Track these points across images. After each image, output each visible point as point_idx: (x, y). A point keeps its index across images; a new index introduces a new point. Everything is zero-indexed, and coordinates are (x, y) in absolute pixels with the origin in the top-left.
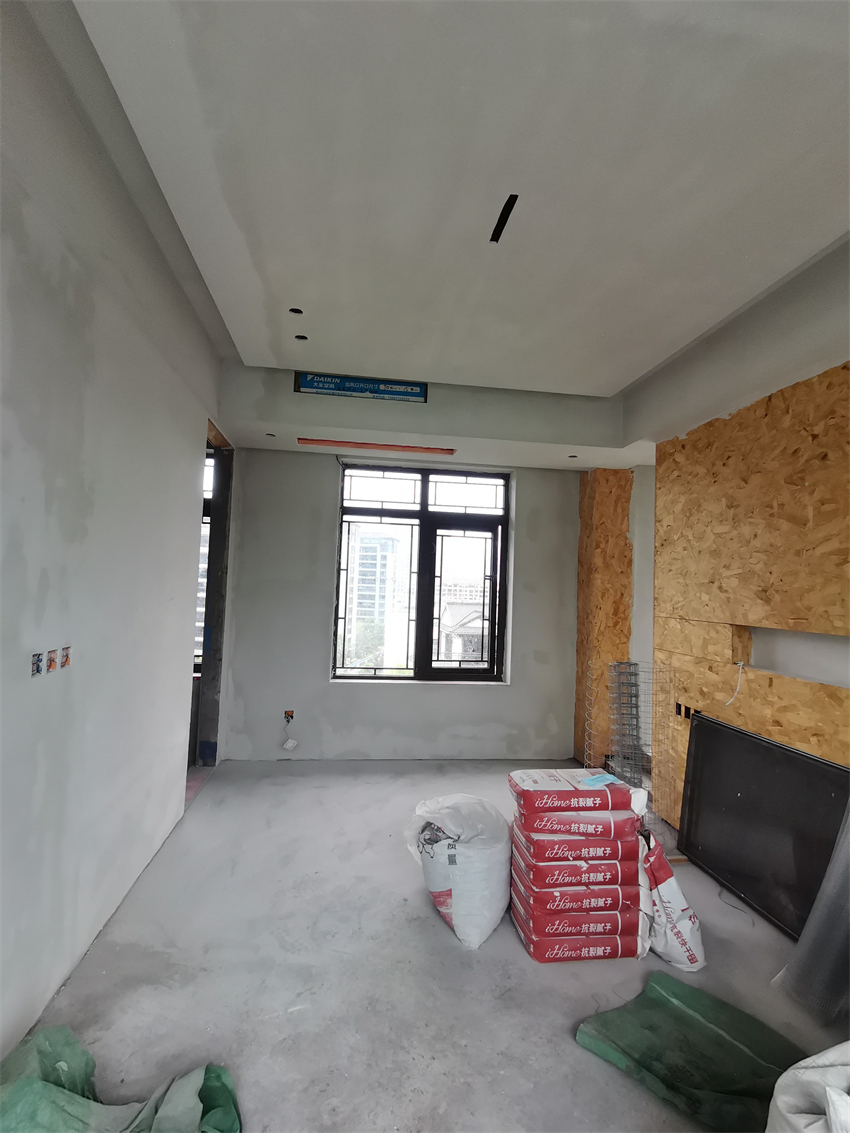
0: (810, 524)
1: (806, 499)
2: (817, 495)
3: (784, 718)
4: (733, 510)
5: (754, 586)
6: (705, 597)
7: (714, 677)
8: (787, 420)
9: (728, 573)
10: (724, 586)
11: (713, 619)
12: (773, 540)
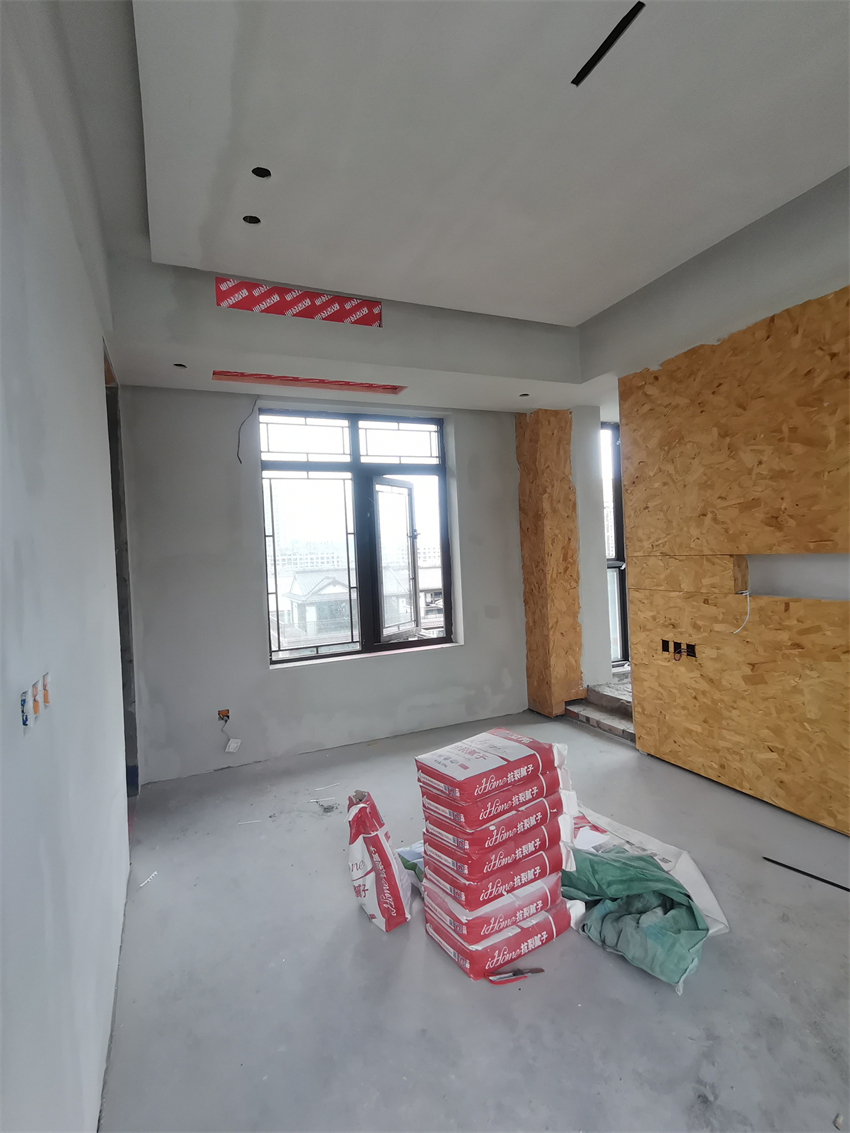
0: (832, 446)
1: (825, 419)
2: (840, 415)
3: (806, 640)
4: (728, 439)
5: (760, 514)
6: (695, 532)
7: (711, 610)
8: (796, 341)
9: (725, 504)
10: (719, 517)
11: (707, 552)
12: (783, 465)
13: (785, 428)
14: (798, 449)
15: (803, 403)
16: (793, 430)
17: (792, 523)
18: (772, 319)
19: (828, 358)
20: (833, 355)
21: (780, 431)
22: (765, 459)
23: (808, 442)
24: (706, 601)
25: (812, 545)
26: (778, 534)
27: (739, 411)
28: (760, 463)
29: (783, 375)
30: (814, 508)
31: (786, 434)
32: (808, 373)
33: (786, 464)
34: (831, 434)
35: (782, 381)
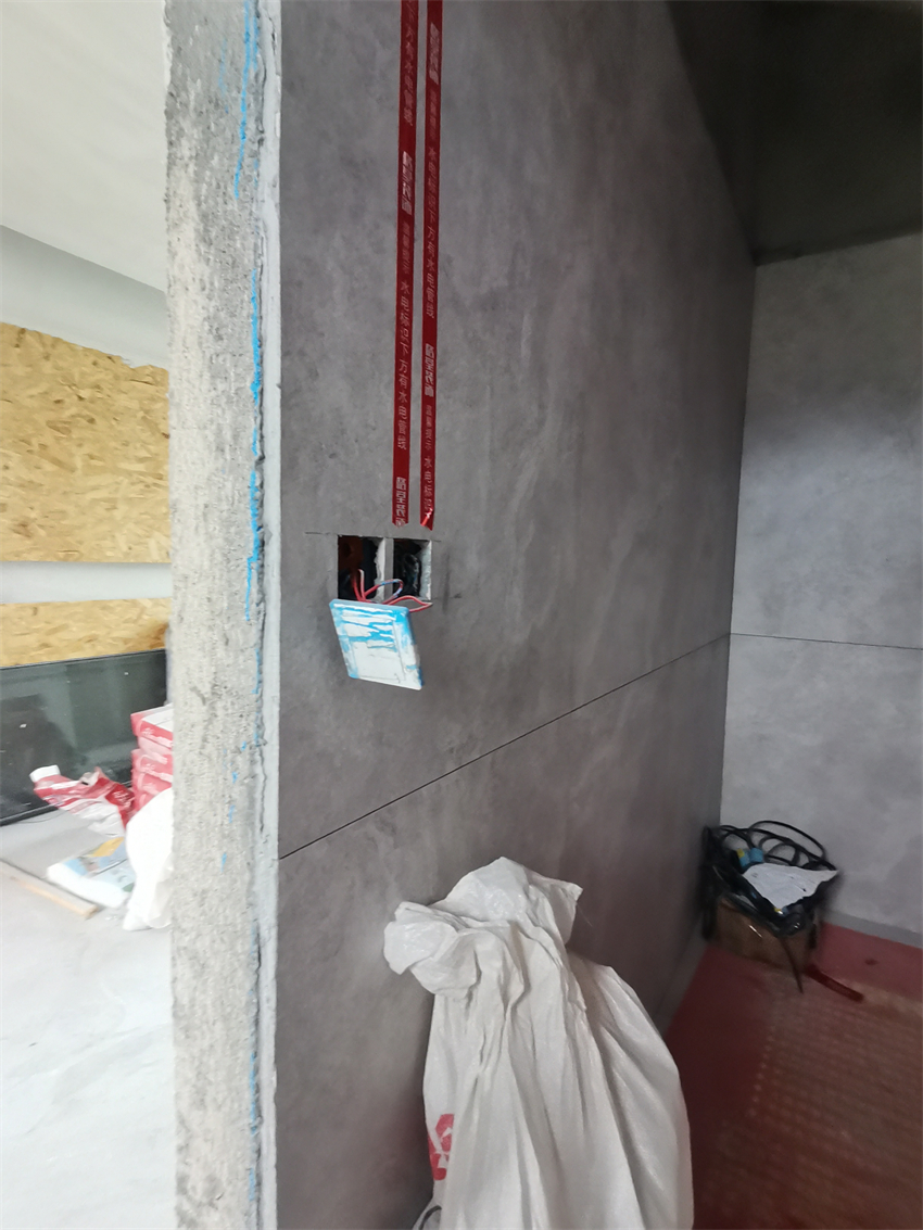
0: (79, 472)
1: (74, 449)
2: (86, 449)
5: (6, 520)
8: (47, 367)
12: (32, 477)
13: (34, 441)
14: (48, 467)
15: (52, 425)
16: (43, 446)
17: (42, 533)
18: (23, 331)
19: (76, 398)
20: (81, 398)
21: (29, 444)
22: (12, 465)
25: (61, 555)
26: (28, 542)
29: (34, 391)
30: (63, 522)
31: (36, 448)
32: (58, 402)
33: (36, 477)
34: (78, 463)
35: (32, 397)
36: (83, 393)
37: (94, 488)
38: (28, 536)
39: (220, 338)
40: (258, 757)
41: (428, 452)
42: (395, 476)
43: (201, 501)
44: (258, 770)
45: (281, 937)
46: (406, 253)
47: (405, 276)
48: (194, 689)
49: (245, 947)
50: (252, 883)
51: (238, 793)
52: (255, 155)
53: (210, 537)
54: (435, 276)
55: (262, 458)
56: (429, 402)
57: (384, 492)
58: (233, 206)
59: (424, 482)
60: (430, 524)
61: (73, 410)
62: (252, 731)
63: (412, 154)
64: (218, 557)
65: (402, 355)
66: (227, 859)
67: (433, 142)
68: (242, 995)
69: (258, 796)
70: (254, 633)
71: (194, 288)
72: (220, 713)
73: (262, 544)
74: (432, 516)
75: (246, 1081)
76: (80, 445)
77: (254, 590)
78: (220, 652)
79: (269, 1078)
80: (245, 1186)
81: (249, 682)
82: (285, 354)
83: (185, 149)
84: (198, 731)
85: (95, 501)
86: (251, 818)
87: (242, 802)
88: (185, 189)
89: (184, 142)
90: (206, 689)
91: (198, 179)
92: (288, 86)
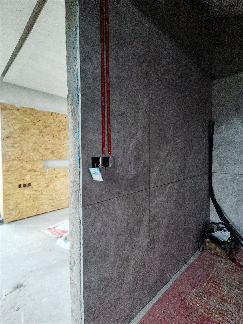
0: (63, 140)
3: (58, 176)
4: (42, 134)
5: (49, 151)
6: (32, 154)
7: (37, 173)
8: (57, 119)
9: (41, 148)
10: (39, 151)
11: (35, 159)
12: (54, 142)
14: (57, 140)
15: (58, 131)
16: (56, 136)
17: (56, 153)
18: (52, 113)
21: (54, 135)
22: (50, 139)
23: (58, 138)
24: (35, 171)
25: (59, 158)
26: (53, 156)
27: (45, 128)
28: (49, 140)
29: (55, 124)
30: (60, 151)
31: (55, 136)
32: (59, 126)
33: (55, 142)
34: (63, 138)
35: (54, 126)
36: (63, 124)
37: (66, 143)
38: (53, 154)
39: (74, 130)
40: (79, 191)
41: (109, 142)
42: (102, 147)
43: (72, 153)
44: (79, 193)
45: (83, 219)
46: (103, 112)
47: (103, 114)
48: (71, 181)
49: (78, 221)
50: (79, 211)
51: (77, 197)
52: (78, 105)
53: (73, 159)
54: (110, 113)
55: (79, 147)
56: (109, 134)
57: (100, 149)
58: (75, 112)
59: (108, 147)
60: (110, 154)
61: (62, 128)
62: (79, 187)
63: (104, 96)
64: (74, 161)
65: (103, 127)
66: (76, 207)
67: (108, 92)
68: (78, 228)
69: (79, 197)
70: (79, 172)
71: (71, 122)
72: (75, 185)
73: (79, 160)
74: (110, 152)
75: (79, 242)
76: (63, 135)
77: (79, 166)
78: (75, 176)
79: (82, 241)
80: (79, 261)
81: (78, 180)
82: (82, 132)
83: (70, 103)
84: (72, 188)
85: (66, 146)
86: (79, 201)
87: (78, 198)
88: (70, 109)
89: (70, 102)
90: (73, 181)
91: (71, 107)
92: (82, 95)
